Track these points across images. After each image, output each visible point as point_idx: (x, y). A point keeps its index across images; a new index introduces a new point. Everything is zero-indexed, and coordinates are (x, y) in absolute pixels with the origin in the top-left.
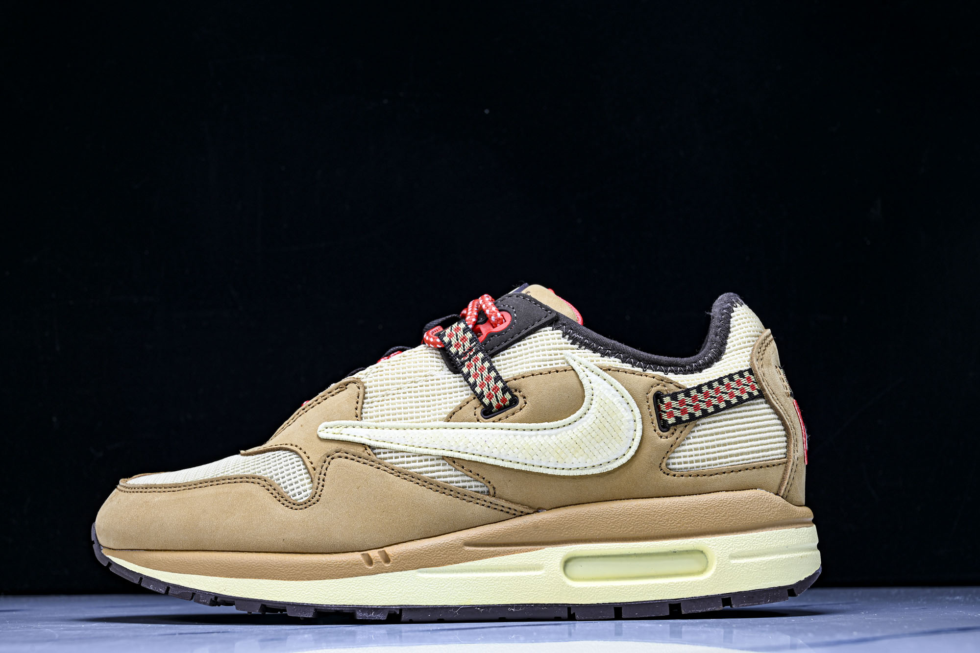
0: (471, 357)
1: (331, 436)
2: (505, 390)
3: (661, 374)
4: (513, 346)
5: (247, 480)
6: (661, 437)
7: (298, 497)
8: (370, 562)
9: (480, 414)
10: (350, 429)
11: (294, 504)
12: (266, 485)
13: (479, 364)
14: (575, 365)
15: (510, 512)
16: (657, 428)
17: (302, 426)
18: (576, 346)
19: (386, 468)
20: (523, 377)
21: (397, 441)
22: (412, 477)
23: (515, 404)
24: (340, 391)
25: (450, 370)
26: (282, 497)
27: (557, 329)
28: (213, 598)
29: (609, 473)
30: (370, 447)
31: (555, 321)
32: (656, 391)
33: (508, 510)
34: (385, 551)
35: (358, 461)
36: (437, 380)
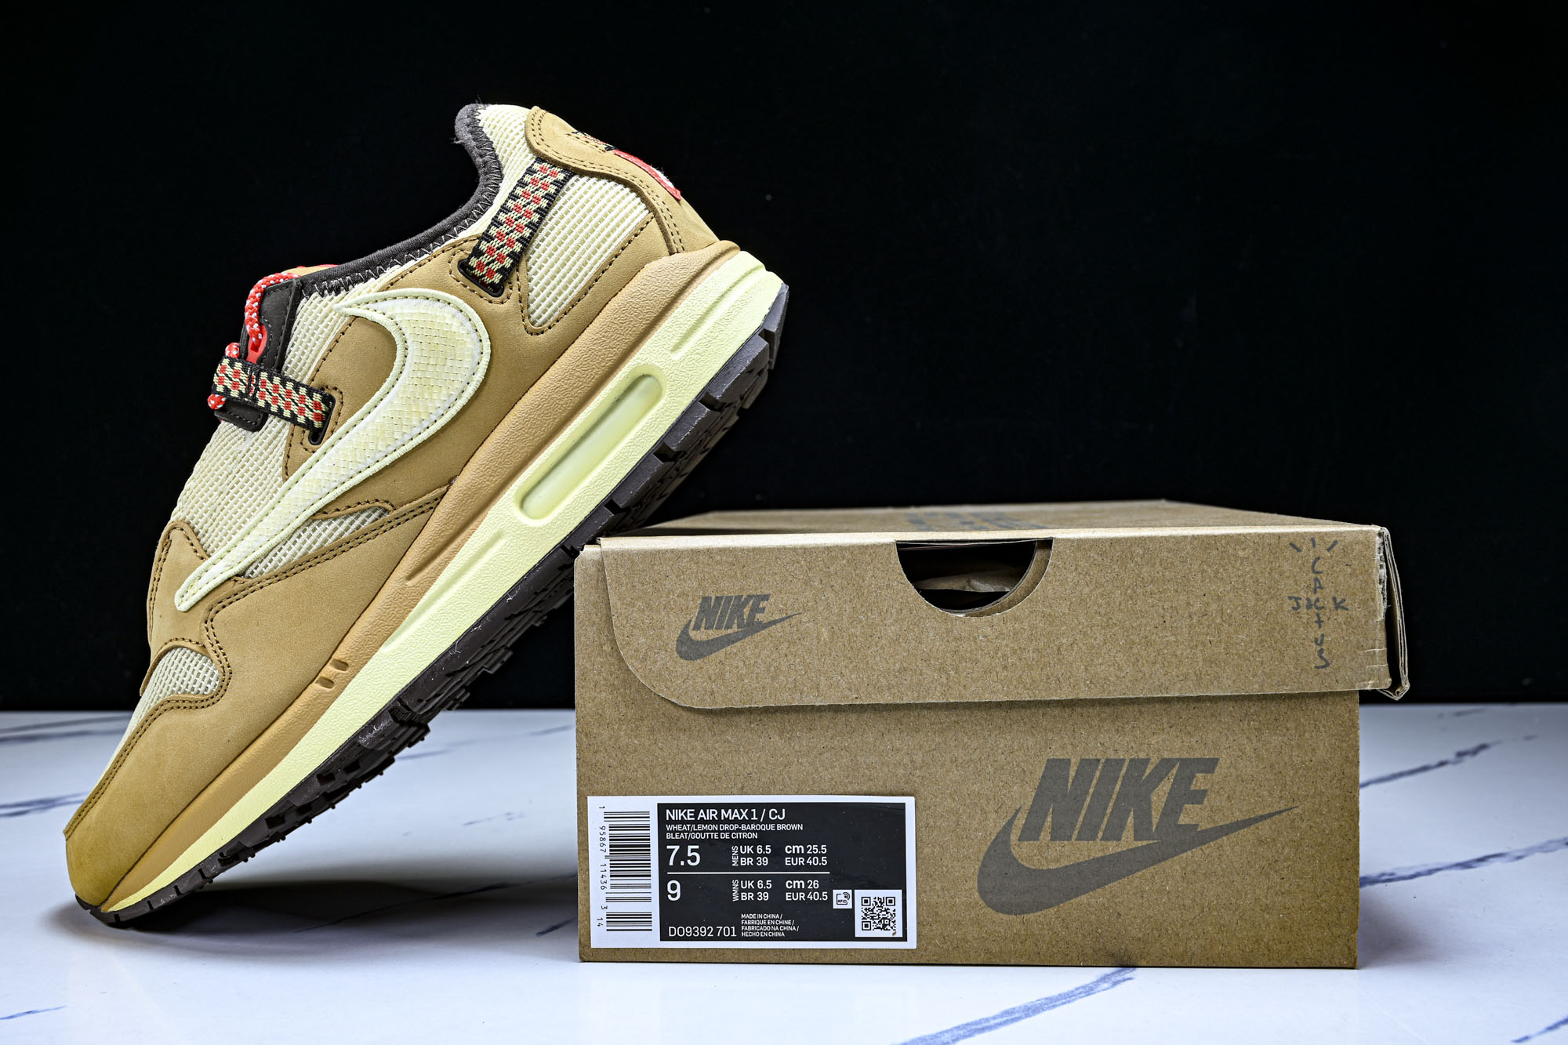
1: (192, 600)
2: (312, 393)
3: (450, 242)
4: (287, 351)
5: (153, 717)
6: (502, 303)
7: (210, 687)
8: (328, 683)
9: (311, 444)
10: (205, 576)
11: (212, 698)
12: (173, 705)
14: (356, 311)
15: (424, 509)
17: (161, 616)
18: (343, 293)
19: (269, 581)
21: (257, 545)
22: (300, 565)
23: (333, 402)
24: (168, 550)
26: (196, 702)
27: (310, 295)
28: (219, 857)
30: (237, 575)
31: (303, 289)
32: (457, 263)
33: (421, 510)
34: (334, 660)
35: (237, 600)
36: (247, 452)
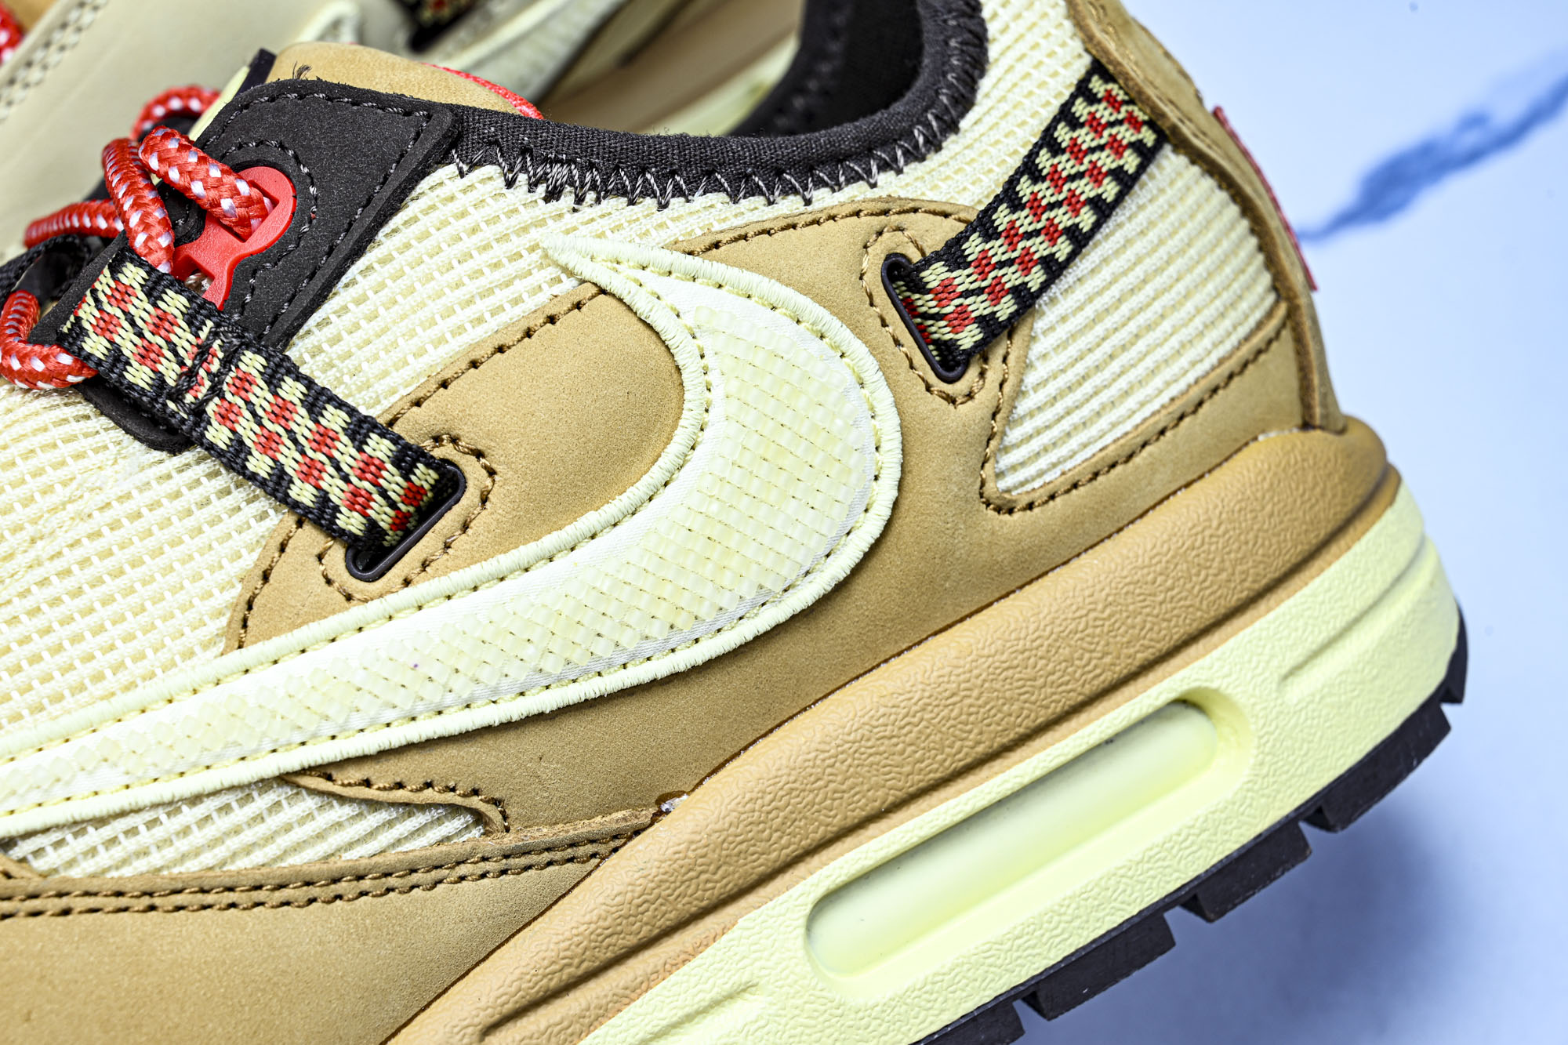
0: (217, 381)
2: (407, 457)
3: (857, 192)
6: (954, 402)
9: (346, 575)
13: (261, 395)
16: (932, 378)
18: (567, 204)
19: (91, 902)
20: (444, 384)
23: (455, 491)
25: (154, 445)
27: (476, 165)
29: (841, 587)
31: (456, 139)
32: (883, 256)
33: (566, 852)
